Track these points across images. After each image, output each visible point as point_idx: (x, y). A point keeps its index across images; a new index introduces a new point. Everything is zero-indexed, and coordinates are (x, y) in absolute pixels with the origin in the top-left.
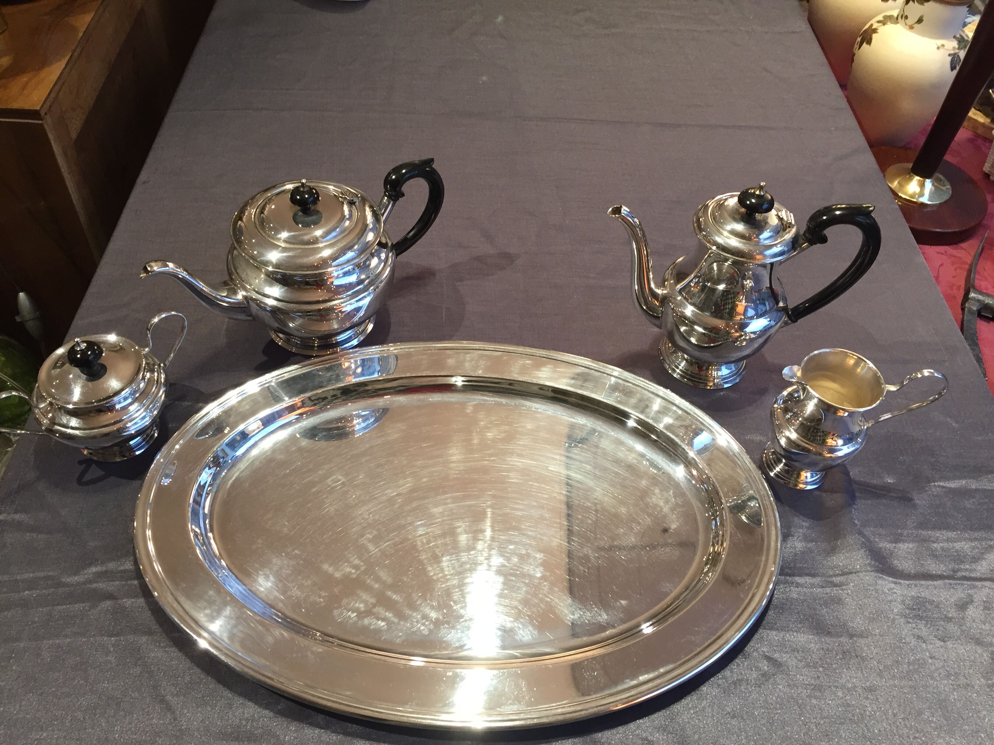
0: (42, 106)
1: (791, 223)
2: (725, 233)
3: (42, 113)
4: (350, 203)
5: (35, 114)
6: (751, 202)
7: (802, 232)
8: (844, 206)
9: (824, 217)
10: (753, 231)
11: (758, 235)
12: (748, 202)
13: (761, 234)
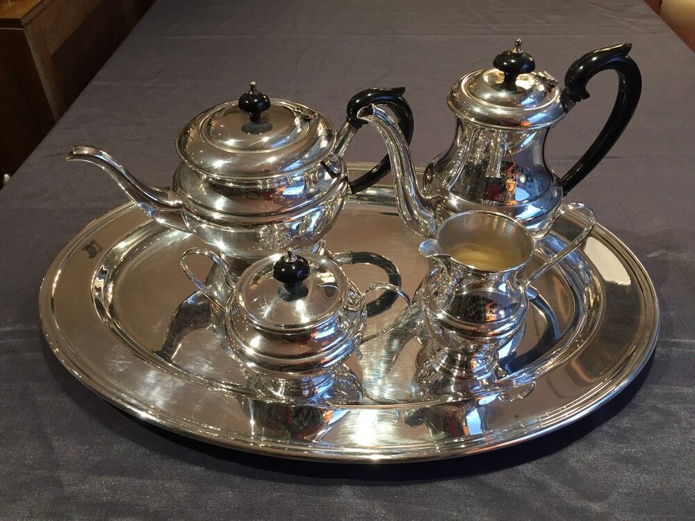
0: (24, 16)
1: (553, 81)
3: (24, 22)
4: (304, 119)
5: (16, 22)
6: (509, 63)
9: (581, 68)
10: (515, 97)
11: (521, 101)
12: (505, 64)
13: (525, 99)
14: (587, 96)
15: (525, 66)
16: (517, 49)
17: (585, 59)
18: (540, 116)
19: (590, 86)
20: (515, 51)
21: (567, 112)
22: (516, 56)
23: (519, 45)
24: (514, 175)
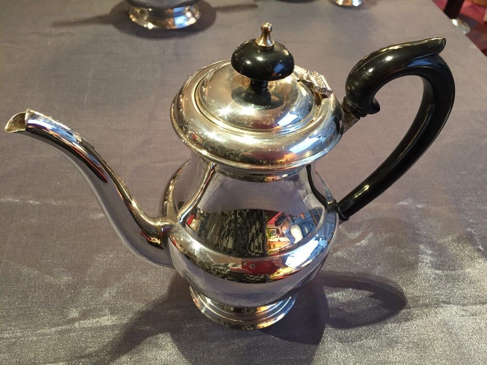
1: (325, 89)
2: (221, 124)
6: (255, 61)
7: (341, 101)
8: (396, 48)
9: (371, 70)
10: (268, 114)
11: (278, 119)
12: (248, 62)
13: (282, 116)
14: (376, 108)
15: (279, 67)
16: (265, 41)
17: (375, 58)
18: (308, 142)
19: (381, 96)
20: (261, 43)
21: (342, 134)
22: (265, 50)
23: (266, 33)
24: (279, 228)
